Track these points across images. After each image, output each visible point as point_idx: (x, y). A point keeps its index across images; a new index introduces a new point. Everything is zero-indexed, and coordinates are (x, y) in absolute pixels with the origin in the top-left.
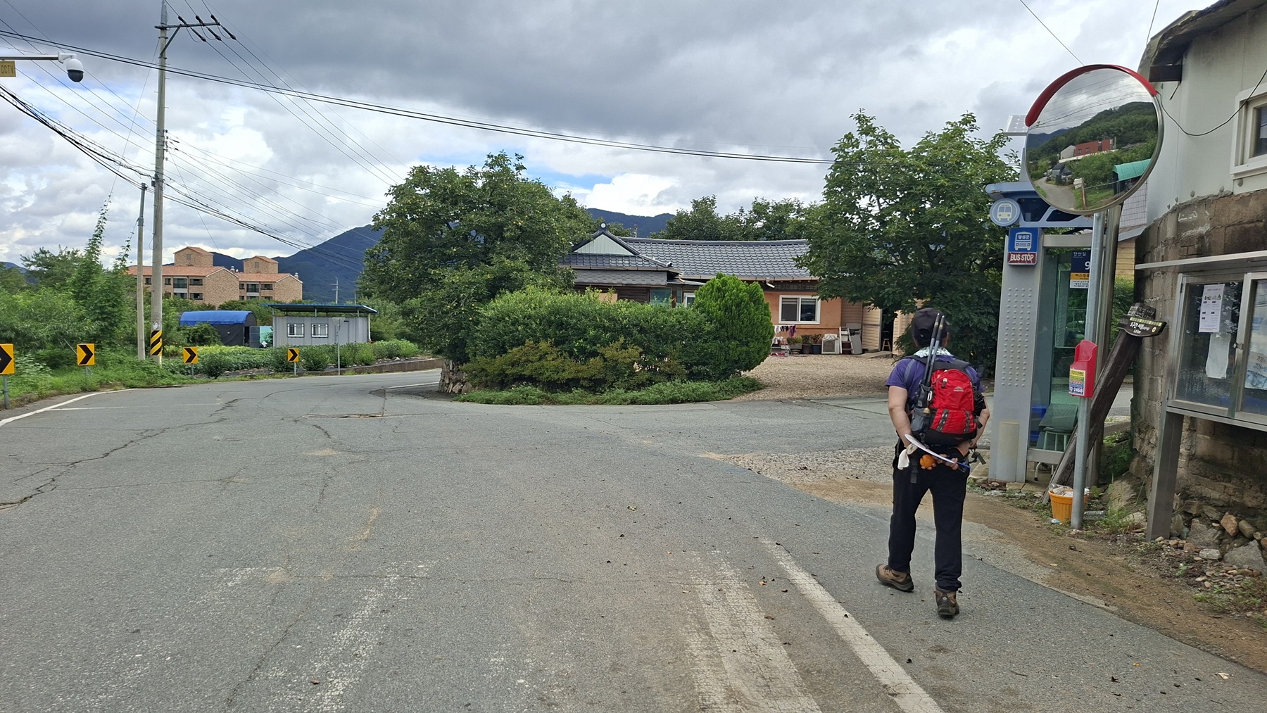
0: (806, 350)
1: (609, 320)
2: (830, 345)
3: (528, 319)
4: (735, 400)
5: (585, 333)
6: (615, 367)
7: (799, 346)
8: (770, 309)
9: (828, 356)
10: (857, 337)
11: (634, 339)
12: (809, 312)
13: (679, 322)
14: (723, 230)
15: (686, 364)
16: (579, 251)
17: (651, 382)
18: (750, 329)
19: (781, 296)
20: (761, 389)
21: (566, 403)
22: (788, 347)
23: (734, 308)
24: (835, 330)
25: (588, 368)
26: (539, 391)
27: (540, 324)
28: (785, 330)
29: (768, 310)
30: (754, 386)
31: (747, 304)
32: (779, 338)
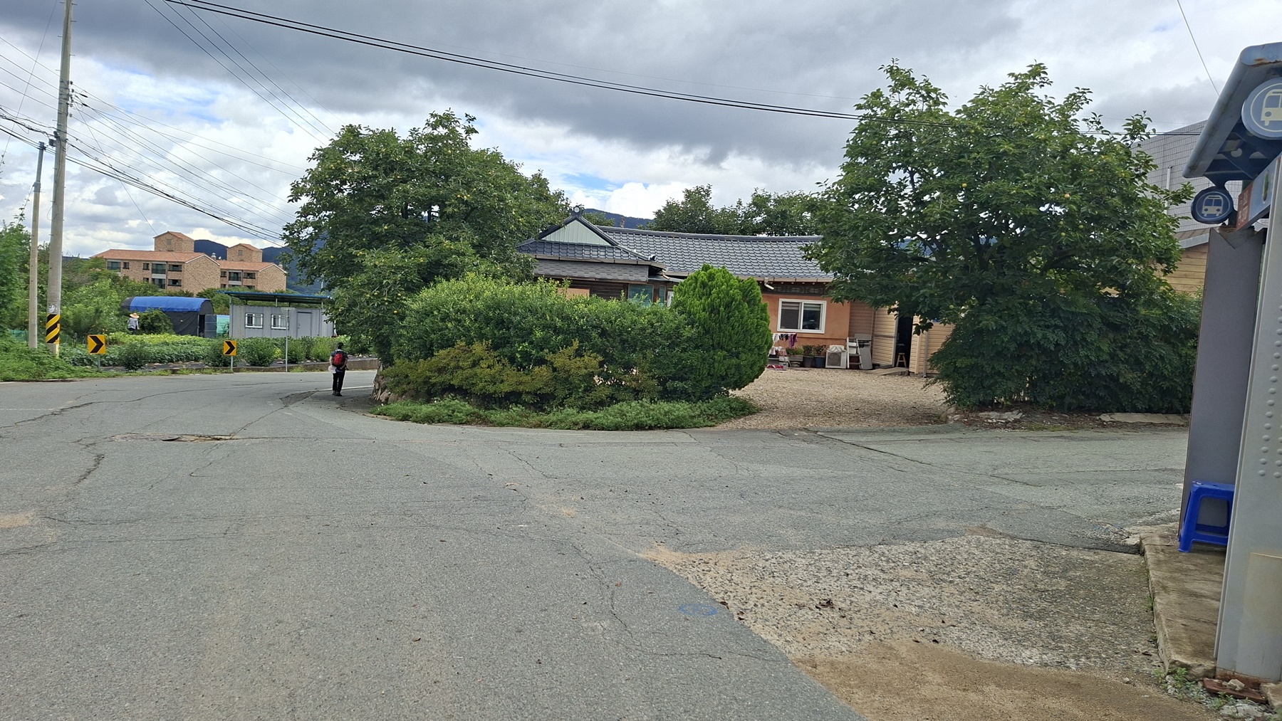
0: (808, 363)
1: (563, 319)
2: (836, 358)
3: (461, 314)
4: (720, 427)
5: (531, 333)
6: (566, 379)
7: (799, 358)
8: (768, 311)
9: (834, 371)
10: (867, 350)
11: (593, 345)
12: (812, 319)
13: (652, 325)
14: (718, 224)
15: (658, 378)
16: (548, 238)
17: (613, 399)
18: (742, 336)
19: (781, 300)
20: (754, 413)
21: (501, 425)
22: (787, 358)
23: (722, 308)
24: (841, 341)
25: (533, 379)
26: (468, 407)
27: (476, 320)
28: (784, 339)
29: (766, 313)
30: (745, 409)
31: (739, 304)
32: (777, 348)
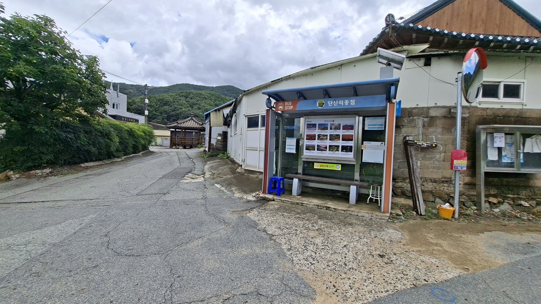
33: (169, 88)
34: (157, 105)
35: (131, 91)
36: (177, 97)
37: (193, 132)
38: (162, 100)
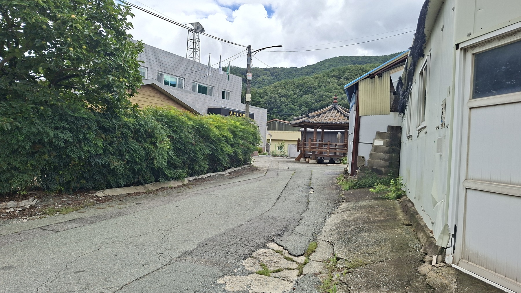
33: (314, 67)
34: (295, 94)
35: (265, 78)
36: (324, 79)
37: (337, 133)
38: (303, 85)
